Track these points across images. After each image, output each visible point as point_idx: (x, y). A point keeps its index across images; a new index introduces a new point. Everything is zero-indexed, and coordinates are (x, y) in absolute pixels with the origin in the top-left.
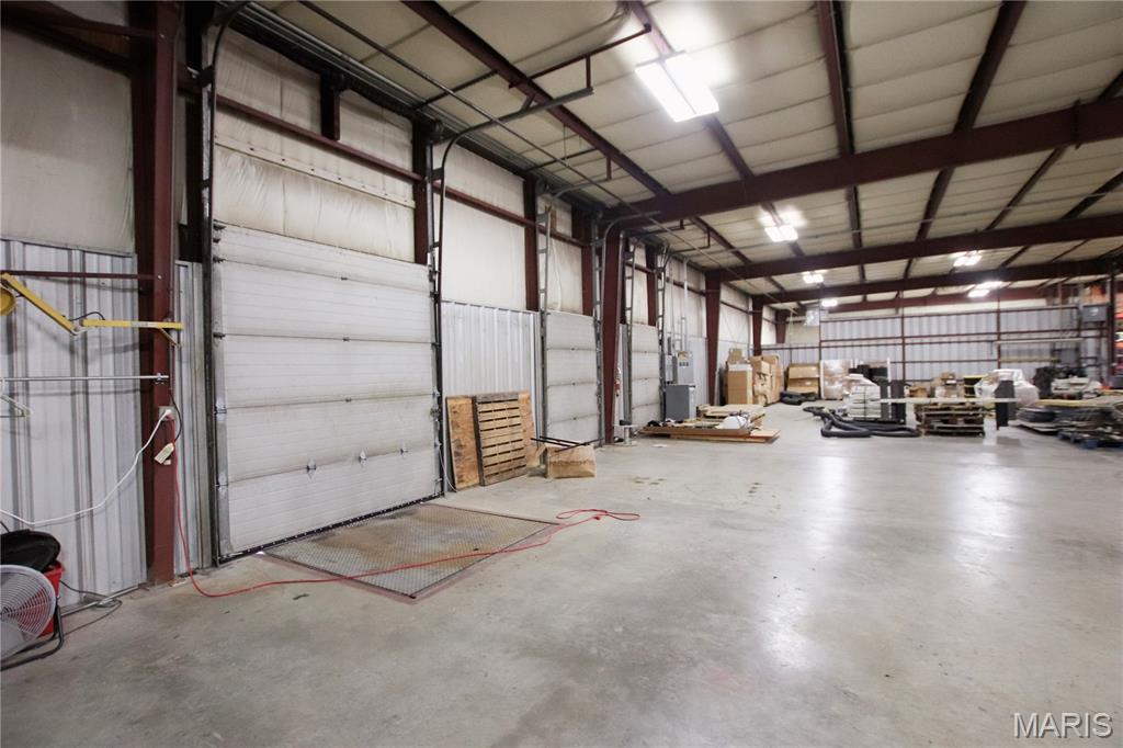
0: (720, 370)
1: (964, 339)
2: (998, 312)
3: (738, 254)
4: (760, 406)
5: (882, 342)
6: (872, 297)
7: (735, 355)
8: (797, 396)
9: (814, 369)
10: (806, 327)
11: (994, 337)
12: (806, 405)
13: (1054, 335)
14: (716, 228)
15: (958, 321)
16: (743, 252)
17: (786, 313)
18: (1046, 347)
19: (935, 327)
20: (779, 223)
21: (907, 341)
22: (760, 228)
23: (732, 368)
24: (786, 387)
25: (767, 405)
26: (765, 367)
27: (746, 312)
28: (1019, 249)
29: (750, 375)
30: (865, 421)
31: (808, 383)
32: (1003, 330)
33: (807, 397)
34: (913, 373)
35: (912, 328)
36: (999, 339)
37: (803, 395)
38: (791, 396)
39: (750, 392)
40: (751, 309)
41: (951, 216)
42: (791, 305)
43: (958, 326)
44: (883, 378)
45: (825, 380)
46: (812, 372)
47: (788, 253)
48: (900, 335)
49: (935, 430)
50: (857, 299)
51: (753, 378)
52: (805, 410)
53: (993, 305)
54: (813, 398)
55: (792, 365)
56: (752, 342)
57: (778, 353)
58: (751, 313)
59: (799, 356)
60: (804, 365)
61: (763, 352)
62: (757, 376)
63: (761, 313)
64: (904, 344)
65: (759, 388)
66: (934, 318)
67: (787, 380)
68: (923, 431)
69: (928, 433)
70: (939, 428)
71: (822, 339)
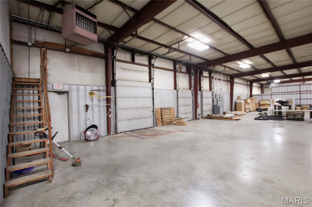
0: (234, 102)
7: (238, 98)
10: (269, 88)
23: (238, 101)
29: (243, 103)
31: (266, 105)
35: (303, 88)
37: (263, 109)
38: (260, 109)
39: (243, 108)
40: (249, 84)
42: (265, 82)
46: (268, 102)
48: (299, 91)
57: (257, 97)
59: (264, 97)
60: (266, 100)
61: (253, 96)
62: (246, 104)
63: (252, 85)
64: (300, 94)
67: (260, 105)
70: (290, 118)
71: (272, 92)
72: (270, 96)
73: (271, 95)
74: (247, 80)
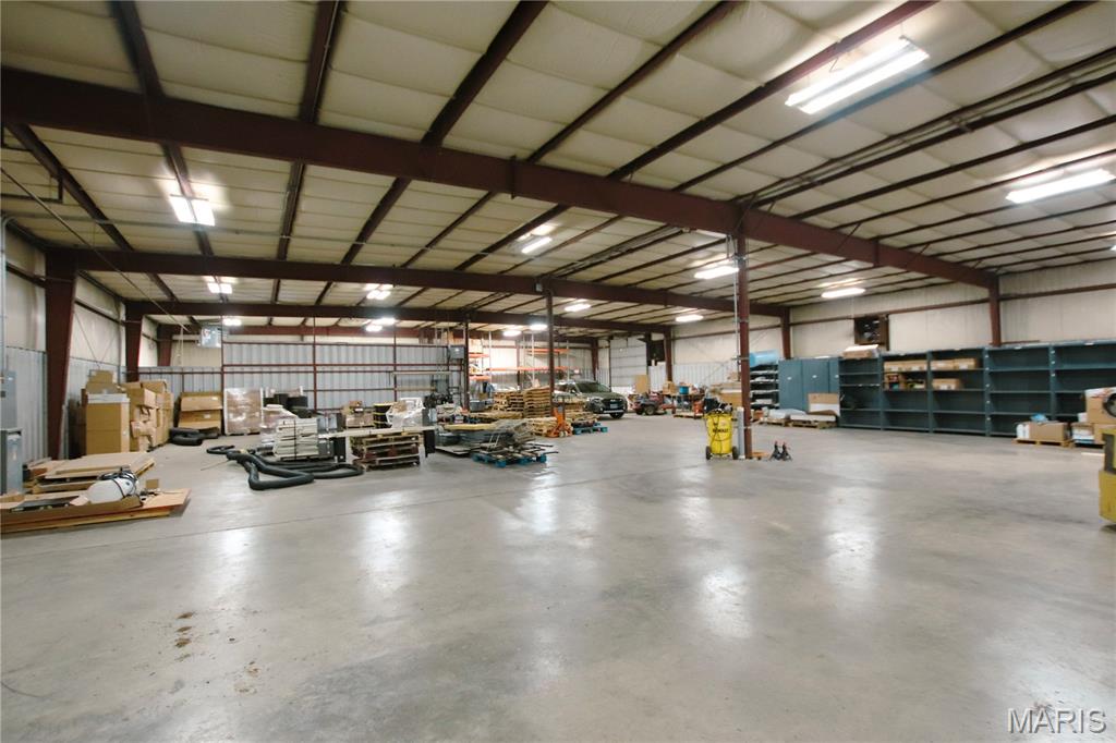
0: (71, 402)
1: (368, 369)
2: (395, 346)
3: (111, 230)
4: (143, 453)
5: (294, 369)
6: (279, 321)
7: (98, 380)
8: (193, 433)
9: (215, 398)
10: (202, 348)
11: (391, 368)
12: (208, 444)
13: (433, 368)
14: (74, 173)
15: (363, 351)
16: (121, 228)
17: (175, 329)
18: (428, 378)
19: (344, 356)
20: (190, 196)
21: (319, 369)
22: (159, 195)
23: (94, 399)
24: (176, 424)
25: (151, 449)
26: (150, 397)
27: (116, 321)
28: (419, 289)
29: (125, 410)
30: (296, 460)
31: (208, 416)
32: (398, 362)
33: (207, 434)
34: (324, 401)
35: (323, 356)
36: (395, 370)
37: (201, 431)
38: (185, 434)
39: (125, 434)
40: (123, 317)
41: (382, 244)
42: (181, 320)
43: (363, 356)
44: (303, 408)
45: (229, 412)
46: (214, 402)
47: (190, 246)
48: (311, 362)
49: (377, 463)
50: (261, 320)
51: (131, 413)
52: (208, 452)
53: (390, 341)
54: (215, 435)
55: (186, 395)
56: (123, 363)
57: (165, 379)
58: (124, 323)
59: (194, 383)
60: (201, 394)
61: (141, 376)
62: (137, 411)
63: (139, 326)
64: (315, 372)
65: (140, 426)
66: (343, 348)
67: (178, 413)
68: (365, 466)
69: (370, 468)
70: (381, 461)
71: (225, 363)
72: (218, 377)
73: (222, 373)
74: (115, 297)
